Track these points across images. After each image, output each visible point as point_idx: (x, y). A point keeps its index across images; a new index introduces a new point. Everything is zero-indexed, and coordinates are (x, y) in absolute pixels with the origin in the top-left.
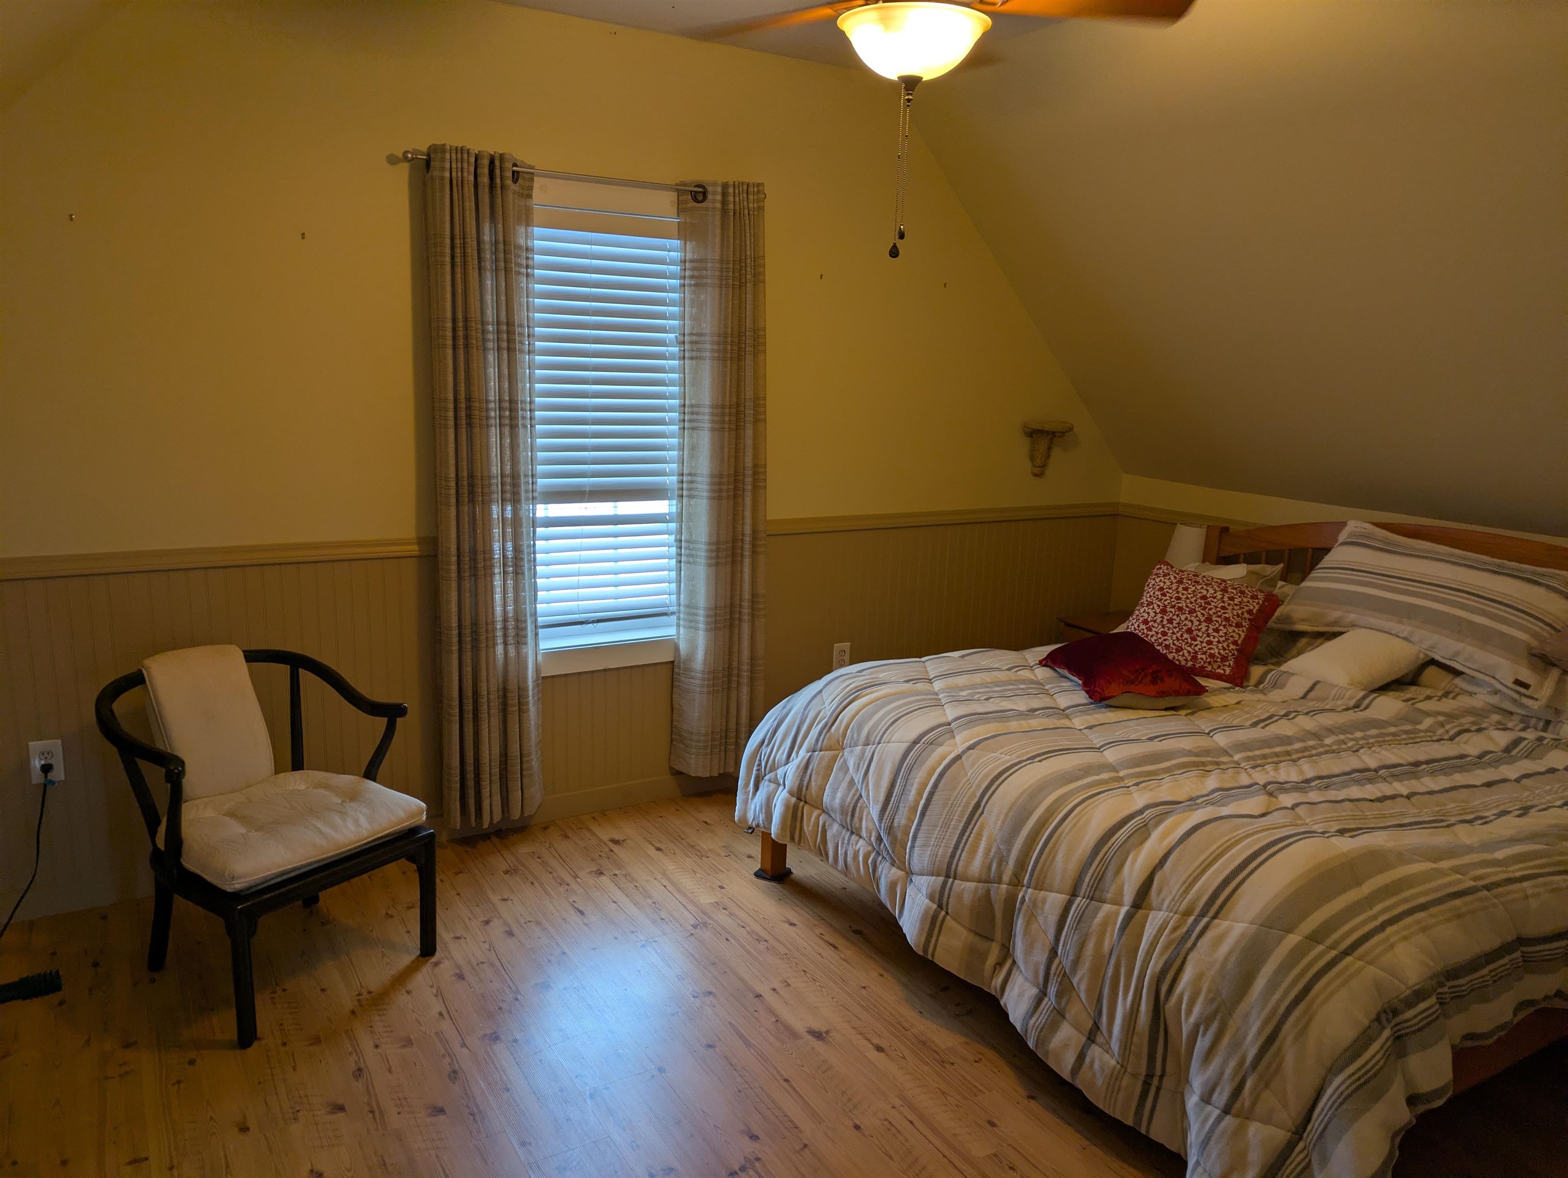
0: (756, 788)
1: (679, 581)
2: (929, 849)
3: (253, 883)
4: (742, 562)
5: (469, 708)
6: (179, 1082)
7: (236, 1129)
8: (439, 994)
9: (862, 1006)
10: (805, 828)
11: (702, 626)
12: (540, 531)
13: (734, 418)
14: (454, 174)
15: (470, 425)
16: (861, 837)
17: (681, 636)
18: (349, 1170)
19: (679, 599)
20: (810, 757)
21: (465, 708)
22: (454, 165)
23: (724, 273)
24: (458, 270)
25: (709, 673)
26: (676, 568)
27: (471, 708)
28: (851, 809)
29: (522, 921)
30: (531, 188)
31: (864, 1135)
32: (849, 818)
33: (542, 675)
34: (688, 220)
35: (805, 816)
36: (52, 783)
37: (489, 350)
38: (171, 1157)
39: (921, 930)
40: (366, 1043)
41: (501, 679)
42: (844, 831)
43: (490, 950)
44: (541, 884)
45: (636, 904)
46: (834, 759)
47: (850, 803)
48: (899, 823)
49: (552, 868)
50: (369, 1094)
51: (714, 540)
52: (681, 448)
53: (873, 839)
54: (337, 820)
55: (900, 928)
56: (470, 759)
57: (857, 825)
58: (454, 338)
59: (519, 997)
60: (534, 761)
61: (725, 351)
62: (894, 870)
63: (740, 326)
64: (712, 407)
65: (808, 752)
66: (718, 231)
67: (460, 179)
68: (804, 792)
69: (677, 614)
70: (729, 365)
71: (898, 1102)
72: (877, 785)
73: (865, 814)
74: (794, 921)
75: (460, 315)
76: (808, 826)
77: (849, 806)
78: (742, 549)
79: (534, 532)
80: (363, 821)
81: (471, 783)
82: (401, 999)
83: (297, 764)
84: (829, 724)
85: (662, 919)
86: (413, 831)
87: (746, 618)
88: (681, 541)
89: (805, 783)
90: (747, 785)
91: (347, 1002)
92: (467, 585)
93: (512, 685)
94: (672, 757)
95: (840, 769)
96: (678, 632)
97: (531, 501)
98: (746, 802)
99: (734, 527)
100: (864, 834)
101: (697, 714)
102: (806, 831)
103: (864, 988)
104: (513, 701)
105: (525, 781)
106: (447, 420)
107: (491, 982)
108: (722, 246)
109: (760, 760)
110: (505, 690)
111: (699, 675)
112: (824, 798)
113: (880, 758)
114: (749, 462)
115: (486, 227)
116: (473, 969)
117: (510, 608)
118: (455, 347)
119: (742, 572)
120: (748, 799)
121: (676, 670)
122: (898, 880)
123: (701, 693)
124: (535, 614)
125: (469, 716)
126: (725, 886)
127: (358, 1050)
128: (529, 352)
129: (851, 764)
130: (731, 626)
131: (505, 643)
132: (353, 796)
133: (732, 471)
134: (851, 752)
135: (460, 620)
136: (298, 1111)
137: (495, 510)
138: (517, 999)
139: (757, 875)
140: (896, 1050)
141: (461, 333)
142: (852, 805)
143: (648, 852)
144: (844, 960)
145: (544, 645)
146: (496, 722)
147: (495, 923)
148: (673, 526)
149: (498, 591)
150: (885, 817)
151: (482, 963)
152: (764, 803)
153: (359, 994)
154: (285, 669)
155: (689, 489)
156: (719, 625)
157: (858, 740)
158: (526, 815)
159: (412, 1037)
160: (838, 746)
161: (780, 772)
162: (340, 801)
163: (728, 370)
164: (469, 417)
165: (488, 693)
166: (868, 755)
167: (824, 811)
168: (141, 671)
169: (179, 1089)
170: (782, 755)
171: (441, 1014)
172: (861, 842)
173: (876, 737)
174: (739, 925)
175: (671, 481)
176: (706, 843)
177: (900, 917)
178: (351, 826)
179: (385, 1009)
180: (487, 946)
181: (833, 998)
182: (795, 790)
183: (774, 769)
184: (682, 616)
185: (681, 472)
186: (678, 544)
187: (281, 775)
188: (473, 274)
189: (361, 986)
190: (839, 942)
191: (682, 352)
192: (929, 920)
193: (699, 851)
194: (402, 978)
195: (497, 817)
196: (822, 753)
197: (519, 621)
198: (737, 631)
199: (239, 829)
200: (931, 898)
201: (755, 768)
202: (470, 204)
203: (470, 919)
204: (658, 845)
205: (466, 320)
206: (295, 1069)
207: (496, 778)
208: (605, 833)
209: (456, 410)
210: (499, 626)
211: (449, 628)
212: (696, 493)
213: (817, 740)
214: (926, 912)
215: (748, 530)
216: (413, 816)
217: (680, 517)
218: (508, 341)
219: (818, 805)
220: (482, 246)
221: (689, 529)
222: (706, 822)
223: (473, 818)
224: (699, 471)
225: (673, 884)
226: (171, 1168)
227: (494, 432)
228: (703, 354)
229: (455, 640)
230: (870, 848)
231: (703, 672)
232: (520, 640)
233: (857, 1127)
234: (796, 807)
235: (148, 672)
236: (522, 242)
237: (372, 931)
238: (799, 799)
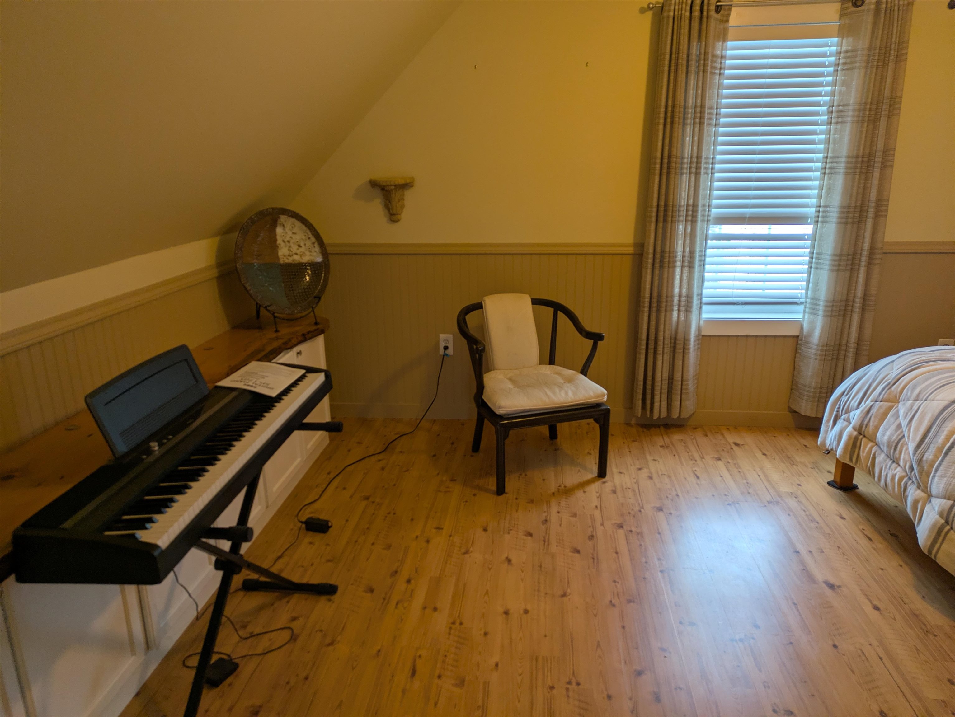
0: (835, 423)
1: (808, 281)
2: (946, 479)
3: (509, 412)
4: (858, 270)
5: (651, 346)
6: (466, 502)
7: (482, 529)
8: (600, 497)
9: (874, 579)
10: (861, 454)
11: (821, 313)
12: (710, 242)
13: (865, 165)
14: (676, 13)
15: (668, 173)
16: (899, 465)
17: (805, 320)
18: (524, 563)
19: (807, 293)
20: (872, 405)
21: (650, 346)
22: (677, 7)
23: (871, 58)
24: (672, 74)
25: (823, 346)
26: (808, 272)
27: (653, 347)
28: (894, 445)
29: (660, 473)
30: (729, 15)
31: (838, 652)
32: (892, 451)
33: (703, 334)
34: (847, 21)
35: (862, 445)
36: (447, 355)
37: (687, 125)
38: (452, 531)
39: (929, 536)
40: (554, 509)
41: (673, 332)
42: (888, 460)
43: (635, 483)
44: (679, 457)
45: (735, 481)
46: (890, 408)
47: (895, 440)
48: (927, 458)
49: (689, 450)
50: (546, 533)
51: (838, 252)
52: (821, 188)
53: (907, 467)
54: (557, 390)
55: (916, 533)
56: (649, 378)
57: (897, 456)
58: (665, 119)
59: (642, 510)
60: (691, 385)
61: (864, 116)
62: (919, 491)
63: (879, 95)
64: (848, 157)
65: (872, 401)
66: (870, 26)
67: (680, 15)
68: (863, 429)
69: (805, 304)
70: (865, 126)
71: (875, 643)
72: (917, 429)
73: (904, 449)
74: (844, 516)
75: (670, 103)
76: (863, 452)
77: (893, 442)
78: (860, 260)
79: (706, 243)
80: (570, 394)
81: (649, 391)
82: (579, 494)
83: (552, 362)
84: (892, 384)
85: (749, 493)
86: (598, 405)
87: (857, 310)
88: (813, 253)
89: (865, 423)
90: (828, 421)
91: (553, 487)
92: (657, 272)
93: (680, 336)
94: (791, 400)
95: (893, 416)
96: (804, 316)
97: (706, 223)
98: (826, 432)
99: (856, 245)
100: (901, 463)
101: (810, 373)
102: (861, 456)
103: (882, 569)
104: (680, 346)
105: (683, 396)
106: (655, 170)
107: (630, 499)
108: (872, 37)
109: (840, 405)
110: (675, 338)
111: (815, 347)
112: (878, 436)
113: (923, 411)
114: (873, 196)
115: (694, 44)
116: (623, 489)
117: (684, 291)
118: (665, 125)
119: (857, 277)
120: (828, 431)
121: (799, 342)
122: (920, 499)
123: (815, 359)
124: (700, 295)
125: (651, 351)
126: (802, 485)
127: (549, 511)
128: (716, 125)
129: (901, 413)
130: (844, 316)
131: (679, 310)
132: (570, 380)
133: (859, 204)
134: (904, 404)
135: (651, 294)
136: (511, 530)
137: (681, 227)
138: (640, 511)
139: (829, 483)
140: (890, 613)
141: (669, 115)
142: (896, 441)
143: (756, 455)
144: (874, 548)
145: (705, 316)
146: (667, 357)
147: (645, 470)
148: (809, 242)
149: (678, 276)
150: (918, 453)
151: (629, 488)
152: (837, 434)
153: (560, 486)
154: (551, 310)
155: (823, 217)
156: (834, 314)
157: (910, 397)
158: (682, 417)
159: (578, 513)
160: (894, 400)
161: (852, 414)
162: (563, 382)
163: (865, 129)
164: (669, 168)
165: (664, 339)
166: (915, 408)
167: (877, 444)
168: (482, 302)
169: (465, 504)
170: (854, 403)
171: (596, 507)
172: (899, 469)
173: (924, 396)
174: (802, 509)
175: (812, 211)
176: (799, 458)
177: (918, 526)
178: (563, 394)
179: (570, 497)
180: (635, 481)
181: (853, 568)
182: (858, 427)
183: (848, 412)
184: (808, 305)
185: (818, 204)
186: (811, 255)
187: (541, 366)
188: (682, 76)
189: (562, 483)
190: (875, 537)
191: (830, 119)
192: (936, 530)
193: (793, 461)
194: (583, 485)
195: (664, 414)
196: (882, 403)
197: (689, 297)
198: (848, 319)
199: (510, 385)
200: (941, 515)
201: (836, 410)
202: (685, 31)
203: (631, 465)
204: (764, 452)
205: (673, 106)
206: (517, 511)
207: (665, 391)
208: (731, 438)
209: (662, 163)
210: (676, 299)
211: (644, 298)
212: (828, 219)
213: (880, 394)
214: (934, 525)
215: (866, 246)
216: (598, 397)
217: (813, 237)
218: (700, 118)
219: (872, 439)
220: (690, 57)
221: (820, 246)
222: (805, 446)
223: (648, 412)
224: (832, 204)
225: (766, 476)
226: (450, 536)
227: (685, 177)
228: (845, 119)
229: (647, 305)
230: (904, 474)
231: (818, 345)
232: (688, 309)
233: (835, 646)
234: (856, 439)
235: (485, 303)
236: (719, 53)
237: (578, 459)
238: (860, 433)
